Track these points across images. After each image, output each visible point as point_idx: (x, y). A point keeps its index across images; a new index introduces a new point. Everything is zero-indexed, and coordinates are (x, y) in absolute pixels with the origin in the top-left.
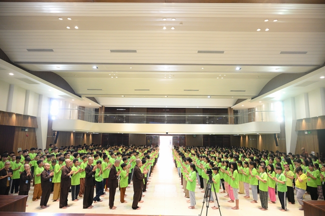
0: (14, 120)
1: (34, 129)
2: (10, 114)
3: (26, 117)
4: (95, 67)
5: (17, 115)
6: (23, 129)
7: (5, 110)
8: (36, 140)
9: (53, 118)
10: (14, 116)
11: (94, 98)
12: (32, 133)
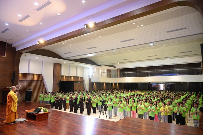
0: (72, 79)
1: (82, 82)
2: (71, 77)
3: (78, 77)
4: (115, 51)
5: (74, 77)
6: (77, 82)
7: (68, 75)
8: (84, 87)
9: (91, 77)
10: (72, 77)
11: (112, 65)
12: (82, 84)
